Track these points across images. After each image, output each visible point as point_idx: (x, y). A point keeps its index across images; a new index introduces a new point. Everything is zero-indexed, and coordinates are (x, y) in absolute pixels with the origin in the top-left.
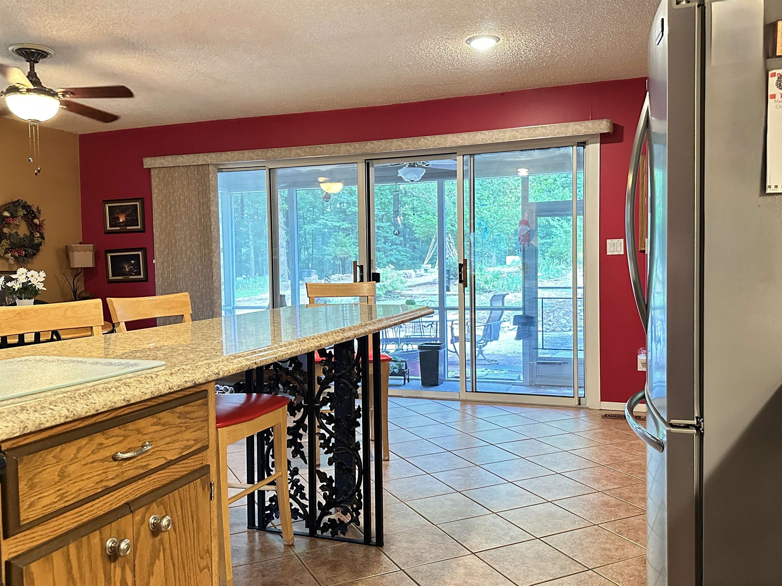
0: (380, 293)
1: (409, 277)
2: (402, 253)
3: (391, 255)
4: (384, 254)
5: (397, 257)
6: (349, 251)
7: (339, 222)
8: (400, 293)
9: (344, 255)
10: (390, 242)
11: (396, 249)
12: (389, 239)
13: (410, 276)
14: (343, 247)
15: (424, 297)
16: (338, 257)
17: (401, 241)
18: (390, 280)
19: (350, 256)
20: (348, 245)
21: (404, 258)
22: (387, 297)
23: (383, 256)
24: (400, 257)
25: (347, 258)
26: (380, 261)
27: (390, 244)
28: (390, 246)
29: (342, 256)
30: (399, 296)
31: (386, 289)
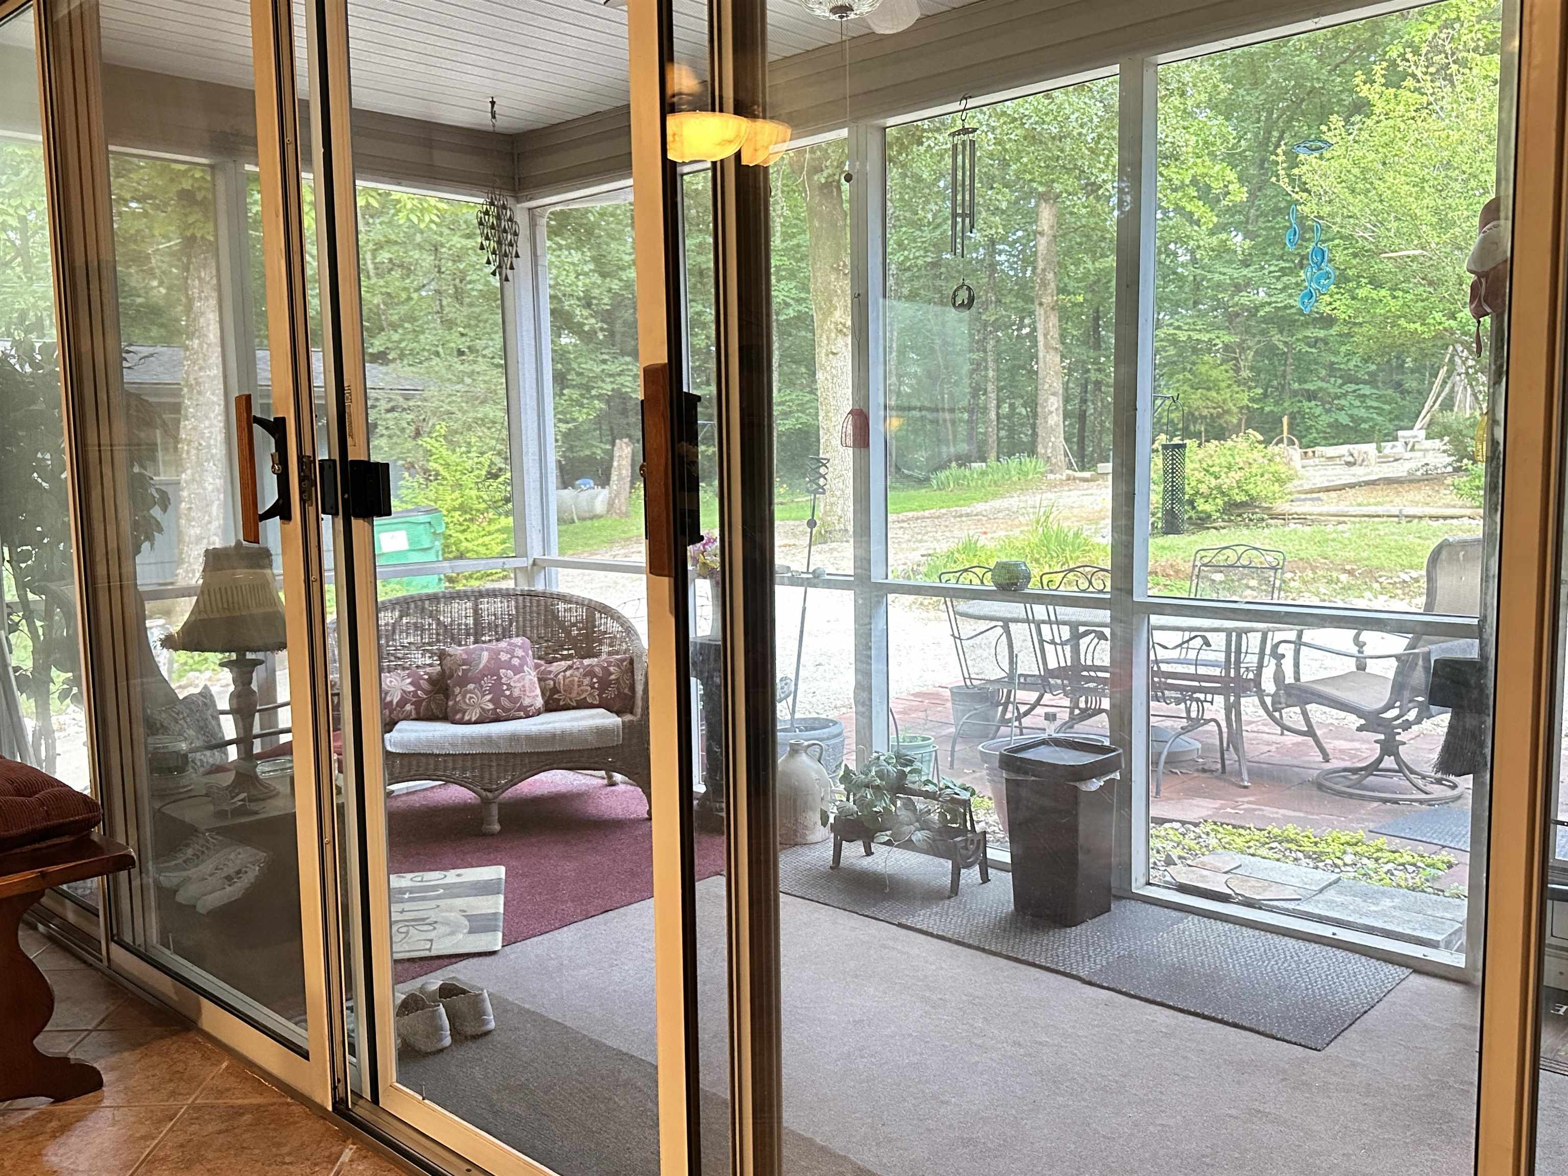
0: (1208, 508)
1: (1359, 462)
2: (1370, 403)
3: (1342, 409)
4: (1323, 405)
5: (1355, 412)
6: (1224, 401)
7: (1208, 332)
8: (1270, 508)
9: (1212, 411)
10: (1340, 377)
11: (1355, 391)
12: (1340, 369)
13: (1363, 461)
14: (1209, 389)
15: (1340, 523)
16: (1197, 413)
17: (1370, 374)
18: (1241, 474)
19: (1228, 412)
20: (1223, 385)
21: (1375, 416)
22: (1230, 521)
23: (1318, 411)
24: (1362, 413)
25: (1219, 416)
26: (1310, 423)
27: (1340, 381)
28: (1340, 387)
29: (1205, 412)
30: (1266, 517)
31: (1226, 499)
